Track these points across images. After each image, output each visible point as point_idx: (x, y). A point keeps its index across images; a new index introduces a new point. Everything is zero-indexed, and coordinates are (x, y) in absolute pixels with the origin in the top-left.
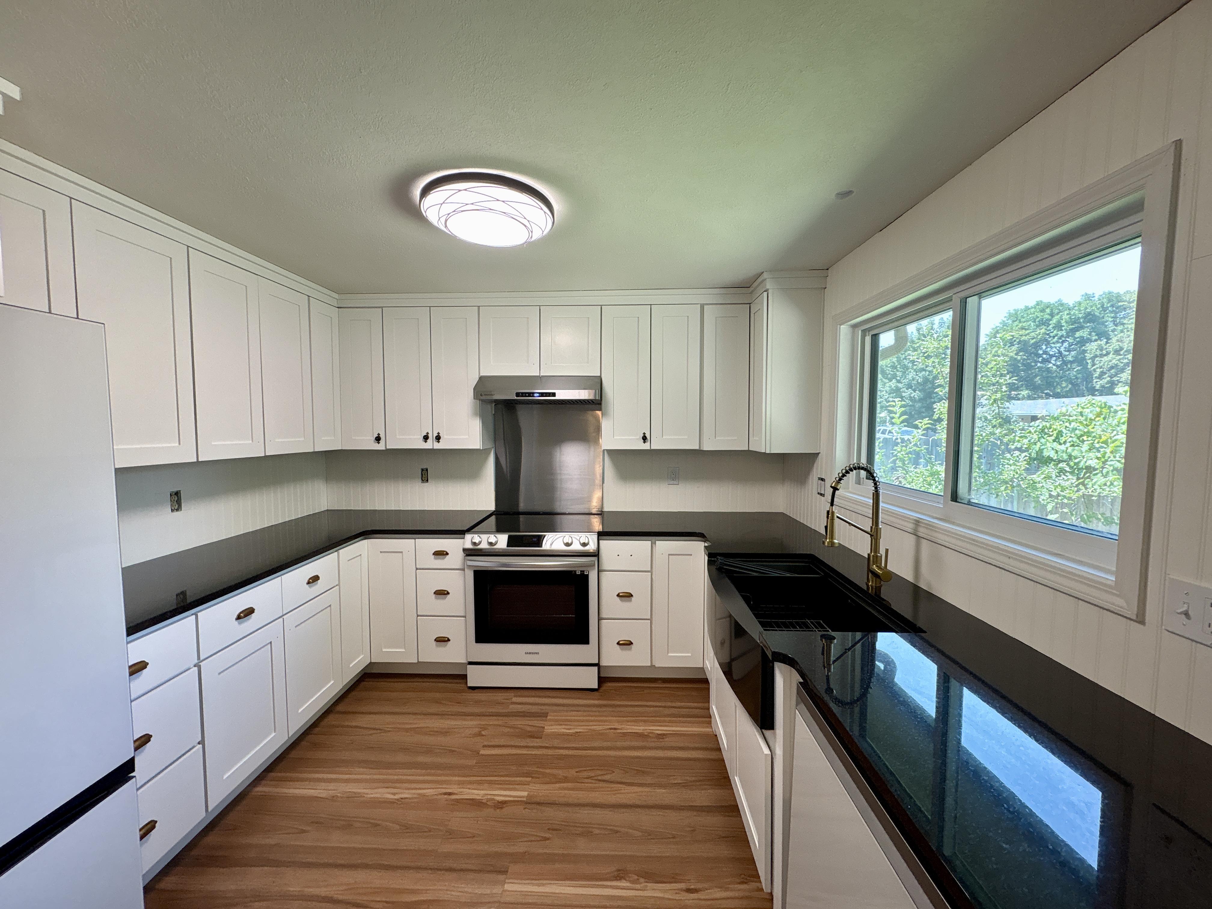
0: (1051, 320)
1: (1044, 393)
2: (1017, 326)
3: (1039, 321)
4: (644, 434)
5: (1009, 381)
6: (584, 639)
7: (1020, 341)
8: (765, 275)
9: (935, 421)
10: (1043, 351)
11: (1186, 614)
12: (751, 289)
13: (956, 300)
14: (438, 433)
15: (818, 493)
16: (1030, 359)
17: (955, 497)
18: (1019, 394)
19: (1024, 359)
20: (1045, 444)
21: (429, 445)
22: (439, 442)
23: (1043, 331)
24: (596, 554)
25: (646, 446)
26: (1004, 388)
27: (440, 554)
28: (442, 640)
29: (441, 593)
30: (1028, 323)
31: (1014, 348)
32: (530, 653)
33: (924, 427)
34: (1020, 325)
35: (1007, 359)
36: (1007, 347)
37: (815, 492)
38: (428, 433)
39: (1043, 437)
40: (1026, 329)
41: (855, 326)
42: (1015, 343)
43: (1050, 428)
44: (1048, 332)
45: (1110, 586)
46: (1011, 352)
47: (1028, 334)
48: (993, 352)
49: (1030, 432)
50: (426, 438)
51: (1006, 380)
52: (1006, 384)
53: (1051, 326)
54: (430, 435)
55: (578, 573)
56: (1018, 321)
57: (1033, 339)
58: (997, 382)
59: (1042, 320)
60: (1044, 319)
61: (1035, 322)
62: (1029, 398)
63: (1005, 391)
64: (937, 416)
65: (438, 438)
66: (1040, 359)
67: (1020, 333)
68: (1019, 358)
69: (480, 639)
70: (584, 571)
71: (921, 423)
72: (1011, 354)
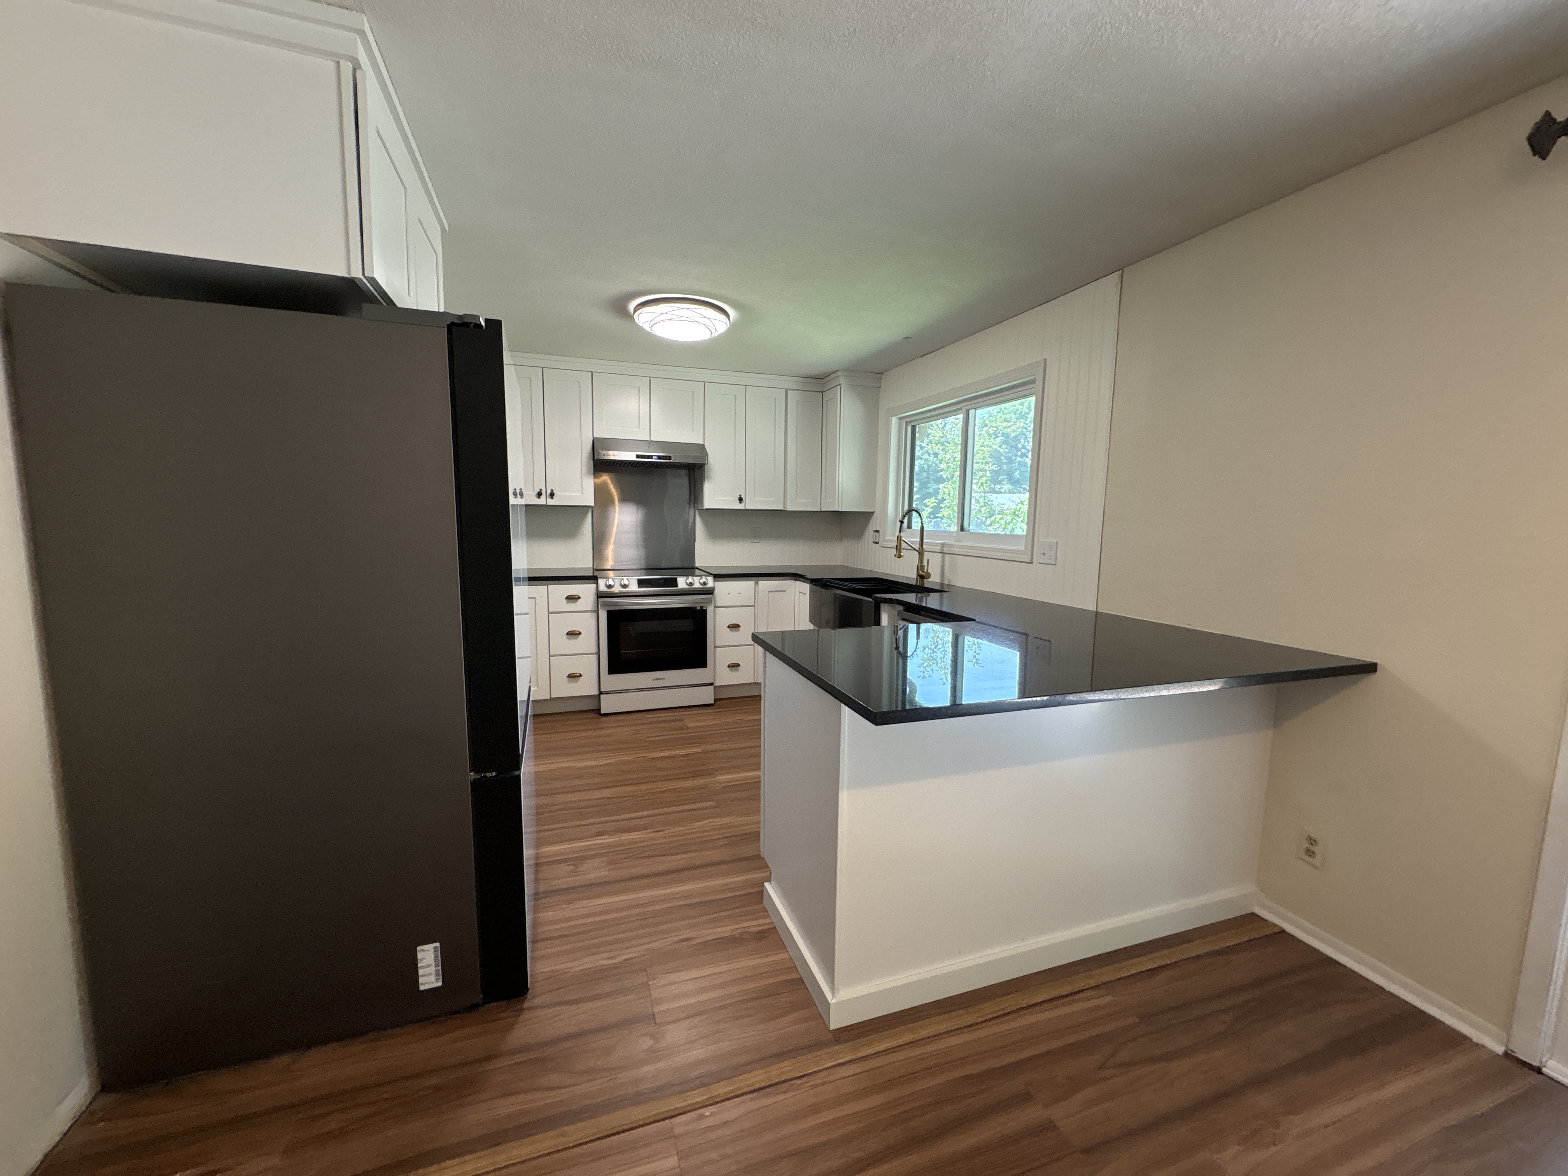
0: (1029, 414)
1: (1022, 488)
2: (1001, 417)
3: (1019, 414)
4: (740, 495)
5: (991, 468)
6: (703, 664)
7: (1003, 433)
8: (840, 373)
9: (940, 500)
10: (1022, 445)
11: (1044, 554)
12: (824, 381)
13: (964, 410)
14: (552, 490)
15: (874, 542)
16: (1010, 453)
17: (962, 529)
18: (1002, 488)
19: (1006, 453)
20: (1016, 525)
21: (542, 501)
22: (552, 498)
23: (1022, 424)
24: (710, 592)
25: (741, 506)
26: (988, 474)
27: (572, 598)
28: (573, 677)
29: (572, 634)
30: (1010, 416)
31: (998, 440)
32: (657, 679)
33: (931, 505)
34: (1004, 416)
35: (990, 449)
36: (992, 439)
37: (871, 542)
38: (541, 490)
39: (1014, 518)
40: (1008, 422)
41: (900, 419)
42: (999, 435)
43: (1019, 511)
44: (1026, 426)
45: (1022, 551)
46: (996, 444)
47: (1010, 427)
48: (981, 443)
49: (1006, 514)
50: (539, 494)
51: (989, 467)
52: (989, 471)
53: (1028, 420)
54: (544, 492)
55: (698, 608)
56: (1001, 412)
57: (1014, 432)
58: (983, 468)
59: (1021, 414)
60: (1023, 413)
61: (1015, 414)
62: (1010, 492)
63: (989, 477)
64: (941, 496)
65: (552, 495)
66: (1019, 453)
67: (1003, 424)
68: (1002, 451)
69: (613, 670)
70: (703, 607)
71: (929, 502)
72: (994, 447)
